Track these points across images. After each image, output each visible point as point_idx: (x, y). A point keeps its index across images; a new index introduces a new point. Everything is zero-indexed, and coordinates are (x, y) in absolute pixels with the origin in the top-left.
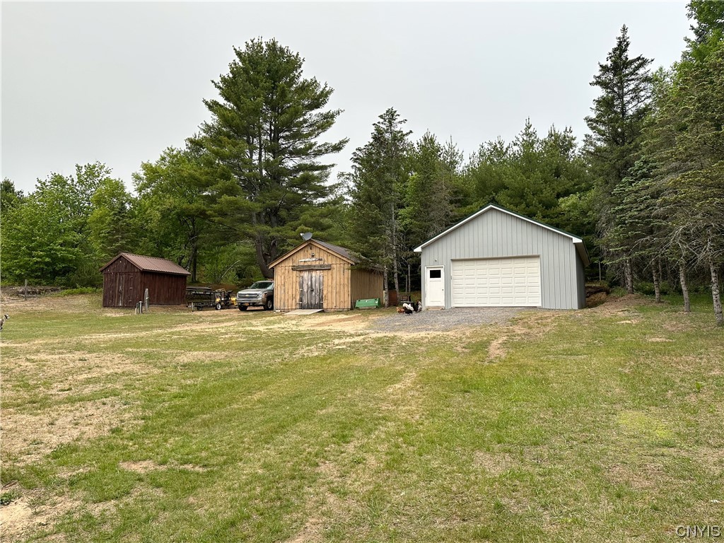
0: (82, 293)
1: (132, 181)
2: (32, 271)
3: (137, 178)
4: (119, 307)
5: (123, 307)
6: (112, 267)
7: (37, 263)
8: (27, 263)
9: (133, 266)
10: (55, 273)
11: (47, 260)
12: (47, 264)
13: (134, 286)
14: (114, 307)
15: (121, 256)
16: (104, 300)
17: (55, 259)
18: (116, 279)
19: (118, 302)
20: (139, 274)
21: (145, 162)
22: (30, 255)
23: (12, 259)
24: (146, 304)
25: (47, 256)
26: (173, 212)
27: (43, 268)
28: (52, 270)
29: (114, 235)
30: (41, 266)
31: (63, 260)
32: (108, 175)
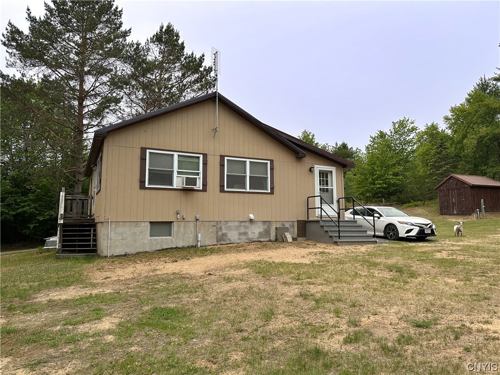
0: (416, 206)
1: (443, 122)
2: (376, 194)
3: (447, 119)
4: (454, 214)
5: (458, 214)
6: (444, 186)
7: (379, 188)
8: (373, 189)
9: (463, 183)
10: (390, 194)
11: (385, 185)
12: (385, 188)
13: (465, 198)
14: (450, 214)
15: (452, 177)
16: (441, 209)
17: (390, 185)
18: (449, 194)
19: (453, 211)
20: (469, 189)
21: (453, 106)
22: (374, 184)
23: (364, 187)
24: (484, 211)
25: (384, 183)
26: (486, 139)
27: (382, 191)
28: (388, 192)
29: (439, 162)
30: (381, 190)
31: (394, 185)
32: (413, 125)
